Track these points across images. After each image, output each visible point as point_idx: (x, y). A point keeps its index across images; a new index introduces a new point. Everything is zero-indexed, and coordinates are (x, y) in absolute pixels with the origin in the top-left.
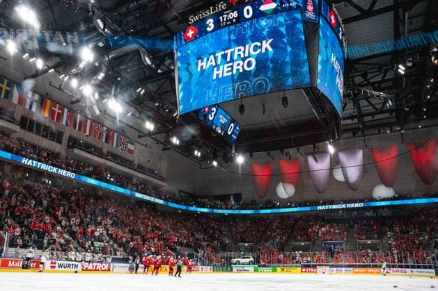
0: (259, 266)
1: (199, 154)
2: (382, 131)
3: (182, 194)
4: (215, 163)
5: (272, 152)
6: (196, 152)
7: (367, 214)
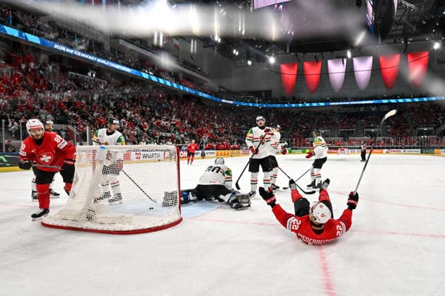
0: (292, 149)
1: (237, 54)
2: (398, 41)
3: (222, 90)
4: (250, 63)
5: (299, 54)
6: (235, 51)
7: (373, 109)
